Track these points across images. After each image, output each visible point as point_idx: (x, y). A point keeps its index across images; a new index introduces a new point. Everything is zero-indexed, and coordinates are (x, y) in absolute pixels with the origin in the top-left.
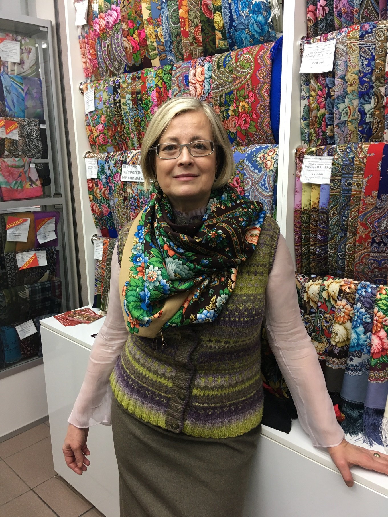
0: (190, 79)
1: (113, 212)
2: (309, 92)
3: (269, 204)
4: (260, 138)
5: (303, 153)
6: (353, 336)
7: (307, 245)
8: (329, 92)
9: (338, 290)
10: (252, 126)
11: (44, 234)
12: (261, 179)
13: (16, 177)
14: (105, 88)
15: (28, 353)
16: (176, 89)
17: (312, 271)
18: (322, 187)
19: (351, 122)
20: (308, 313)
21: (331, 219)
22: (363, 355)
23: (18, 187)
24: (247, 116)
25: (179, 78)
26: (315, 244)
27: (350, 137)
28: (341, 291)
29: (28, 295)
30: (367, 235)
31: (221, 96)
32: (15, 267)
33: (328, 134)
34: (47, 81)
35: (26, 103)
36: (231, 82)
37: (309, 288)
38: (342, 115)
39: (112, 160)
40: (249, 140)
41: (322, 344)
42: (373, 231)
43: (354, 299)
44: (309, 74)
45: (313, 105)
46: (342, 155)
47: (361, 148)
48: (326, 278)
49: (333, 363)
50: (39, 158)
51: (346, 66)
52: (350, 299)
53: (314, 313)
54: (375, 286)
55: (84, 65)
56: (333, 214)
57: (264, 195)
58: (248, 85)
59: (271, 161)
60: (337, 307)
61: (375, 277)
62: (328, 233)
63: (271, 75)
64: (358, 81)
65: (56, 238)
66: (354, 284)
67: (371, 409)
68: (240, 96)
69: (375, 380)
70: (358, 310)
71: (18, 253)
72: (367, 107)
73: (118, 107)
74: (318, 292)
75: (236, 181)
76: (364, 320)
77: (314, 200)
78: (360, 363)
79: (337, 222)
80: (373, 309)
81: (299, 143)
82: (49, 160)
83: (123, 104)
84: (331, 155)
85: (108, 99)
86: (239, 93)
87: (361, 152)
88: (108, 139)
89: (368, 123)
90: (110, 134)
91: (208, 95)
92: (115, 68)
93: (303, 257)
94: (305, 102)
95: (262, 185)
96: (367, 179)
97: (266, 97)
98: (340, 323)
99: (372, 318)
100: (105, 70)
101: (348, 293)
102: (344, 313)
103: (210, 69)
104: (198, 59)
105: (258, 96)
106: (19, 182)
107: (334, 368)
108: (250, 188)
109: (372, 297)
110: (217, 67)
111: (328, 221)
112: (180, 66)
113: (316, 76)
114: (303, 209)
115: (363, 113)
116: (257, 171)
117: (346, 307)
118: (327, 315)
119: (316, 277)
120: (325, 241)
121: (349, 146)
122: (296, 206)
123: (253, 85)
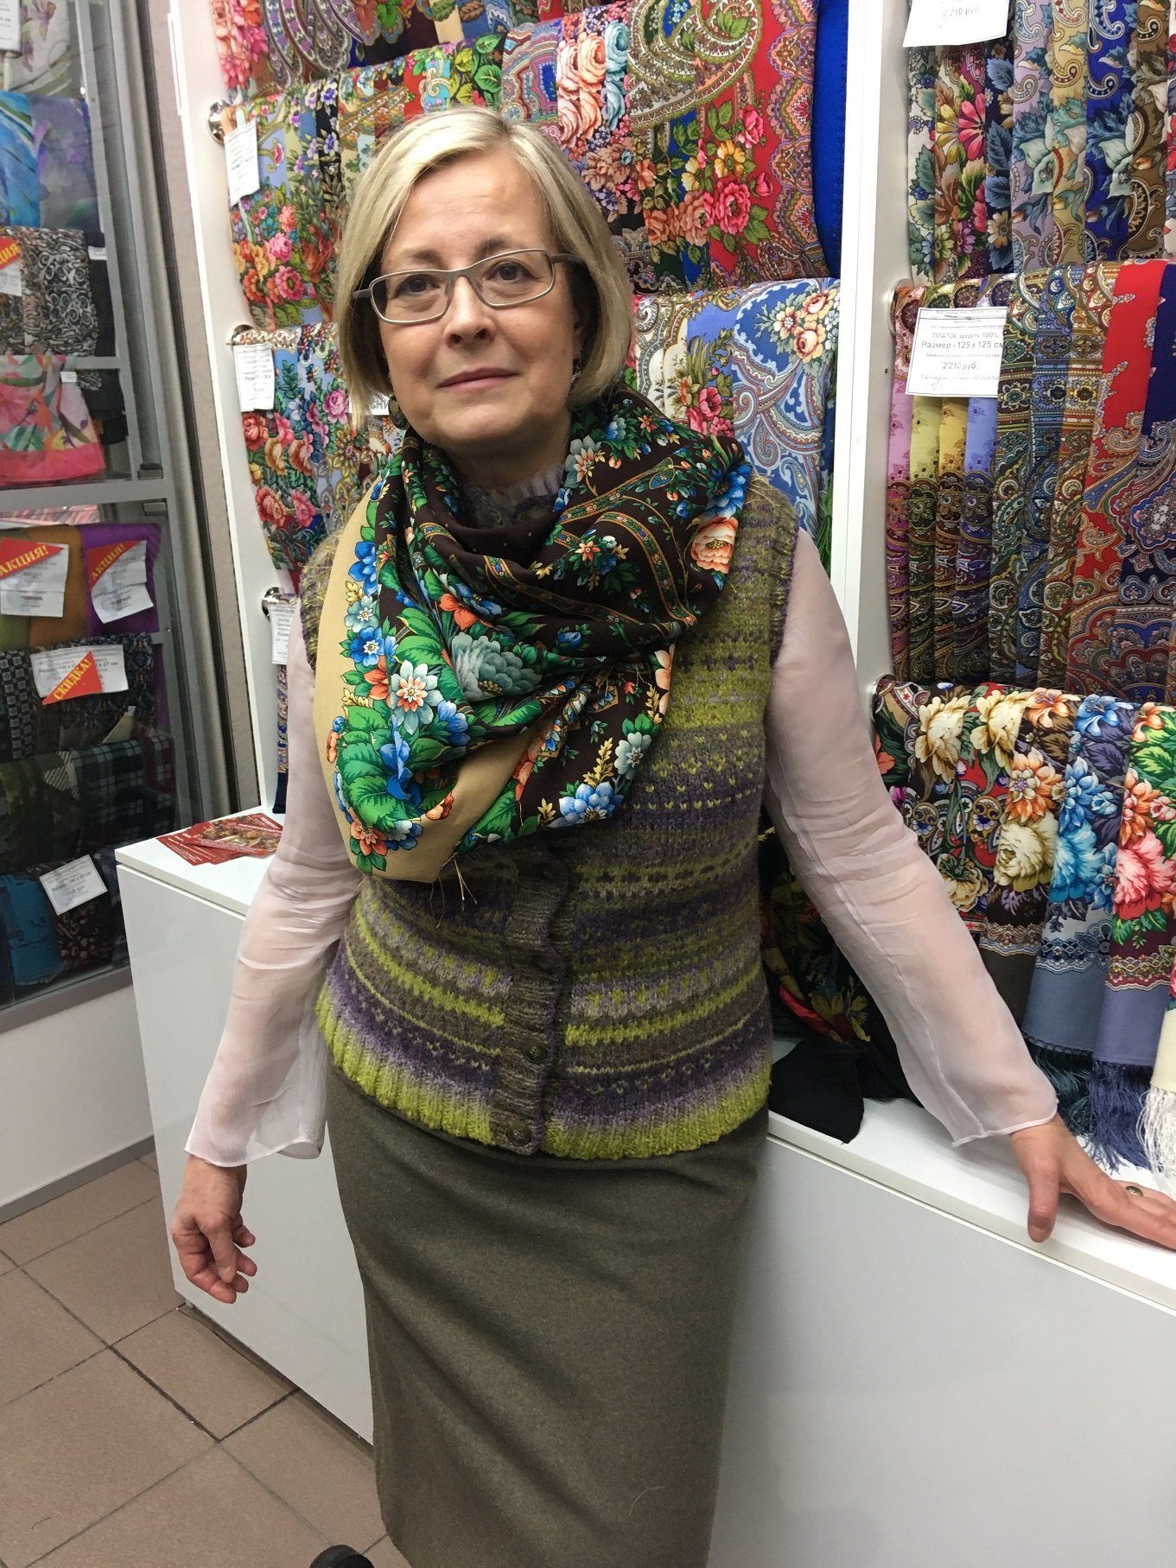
0: (558, 76)
1: (328, 516)
2: (932, 106)
3: (811, 466)
4: (781, 259)
5: (916, 303)
6: (1063, 856)
7: (926, 591)
8: (995, 105)
9: (1018, 721)
10: (755, 222)
11: (114, 592)
12: (787, 388)
13: (22, 412)
14: (291, 116)
15: (83, 954)
16: (517, 112)
17: (938, 672)
18: (973, 405)
19: (1063, 198)
20: (927, 796)
21: (999, 508)
22: (1090, 913)
23: (27, 446)
24: (742, 190)
25: (524, 76)
26: (948, 588)
27: (1060, 247)
28: (1026, 725)
29: (72, 781)
30: (1109, 554)
31: (658, 129)
32: (29, 694)
33: (991, 240)
34: (105, 110)
35: (42, 181)
36: (690, 83)
37: (930, 720)
38: (1036, 176)
39: (317, 349)
40: (746, 268)
41: (968, 886)
42: (1128, 536)
43: (1065, 747)
44: (932, 49)
45: (946, 149)
46: (1036, 304)
47: (1094, 278)
48: (982, 689)
49: (1000, 939)
50: (88, 353)
51: (1050, 21)
52: (1054, 747)
53: (947, 796)
54: (1129, 706)
55: (222, 48)
56: (1007, 489)
57: (795, 440)
58: (743, 90)
59: (816, 331)
60: (1014, 774)
61: (1131, 679)
62: (990, 550)
63: (816, 54)
64: (1085, 68)
65: (152, 605)
66: (1067, 703)
67: (1114, 1066)
68: (719, 126)
69: (1125, 982)
70: (1078, 780)
71: (38, 651)
72: (1114, 150)
73: (332, 178)
74: (957, 731)
75: (708, 400)
76: (1095, 808)
77: (948, 449)
78: (1080, 936)
79: (1016, 514)
80: (1123, 773)
81: (902, 273)
82: (120, 360)
83: (349, 166)
84: (1003, 304)
85: (300, 152)
86: (714, 115)
87: (1093, 291)
88: (303, 281)
89: (1115, 199)
90: (310, 267)
91: (618, 127)
92: (321, 51)
93: (913, 631)
94: (921, 139)
95: (789, 408)
96: (1110, 376)
97: (799, 127)
98: (1023, 819)
99: (1119, 801)
100: (290, 62)
101: (1048, 731)
102: (1036, 789)
103: (622, 42)
104: (585, 13)
105: (774, 123)
106: (30, 429)
107: (1005, 954)
108: (752, 420)
109: (1120, 738)
110: (646, 36)
111: (990, 512)
112: (528, 38)
113: (955, 54)
114: (913, 479)
115: (1099, 169)
116: (772, 365)
117: (1042, 772)
118: (984, 801)
119: (950, 689)
120: (981, 576)
121: (1057, 273)
122: (891, 471)
123: (757, 90)
